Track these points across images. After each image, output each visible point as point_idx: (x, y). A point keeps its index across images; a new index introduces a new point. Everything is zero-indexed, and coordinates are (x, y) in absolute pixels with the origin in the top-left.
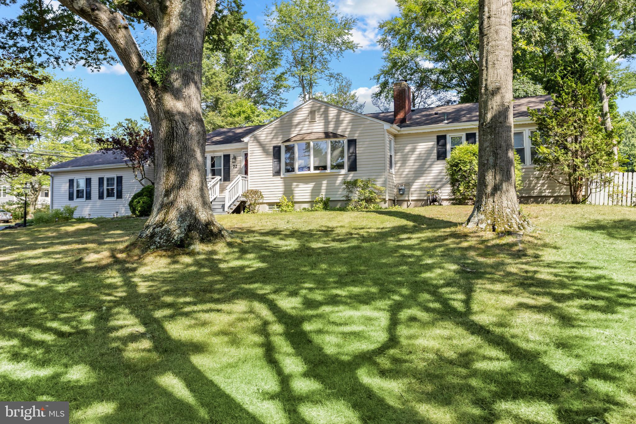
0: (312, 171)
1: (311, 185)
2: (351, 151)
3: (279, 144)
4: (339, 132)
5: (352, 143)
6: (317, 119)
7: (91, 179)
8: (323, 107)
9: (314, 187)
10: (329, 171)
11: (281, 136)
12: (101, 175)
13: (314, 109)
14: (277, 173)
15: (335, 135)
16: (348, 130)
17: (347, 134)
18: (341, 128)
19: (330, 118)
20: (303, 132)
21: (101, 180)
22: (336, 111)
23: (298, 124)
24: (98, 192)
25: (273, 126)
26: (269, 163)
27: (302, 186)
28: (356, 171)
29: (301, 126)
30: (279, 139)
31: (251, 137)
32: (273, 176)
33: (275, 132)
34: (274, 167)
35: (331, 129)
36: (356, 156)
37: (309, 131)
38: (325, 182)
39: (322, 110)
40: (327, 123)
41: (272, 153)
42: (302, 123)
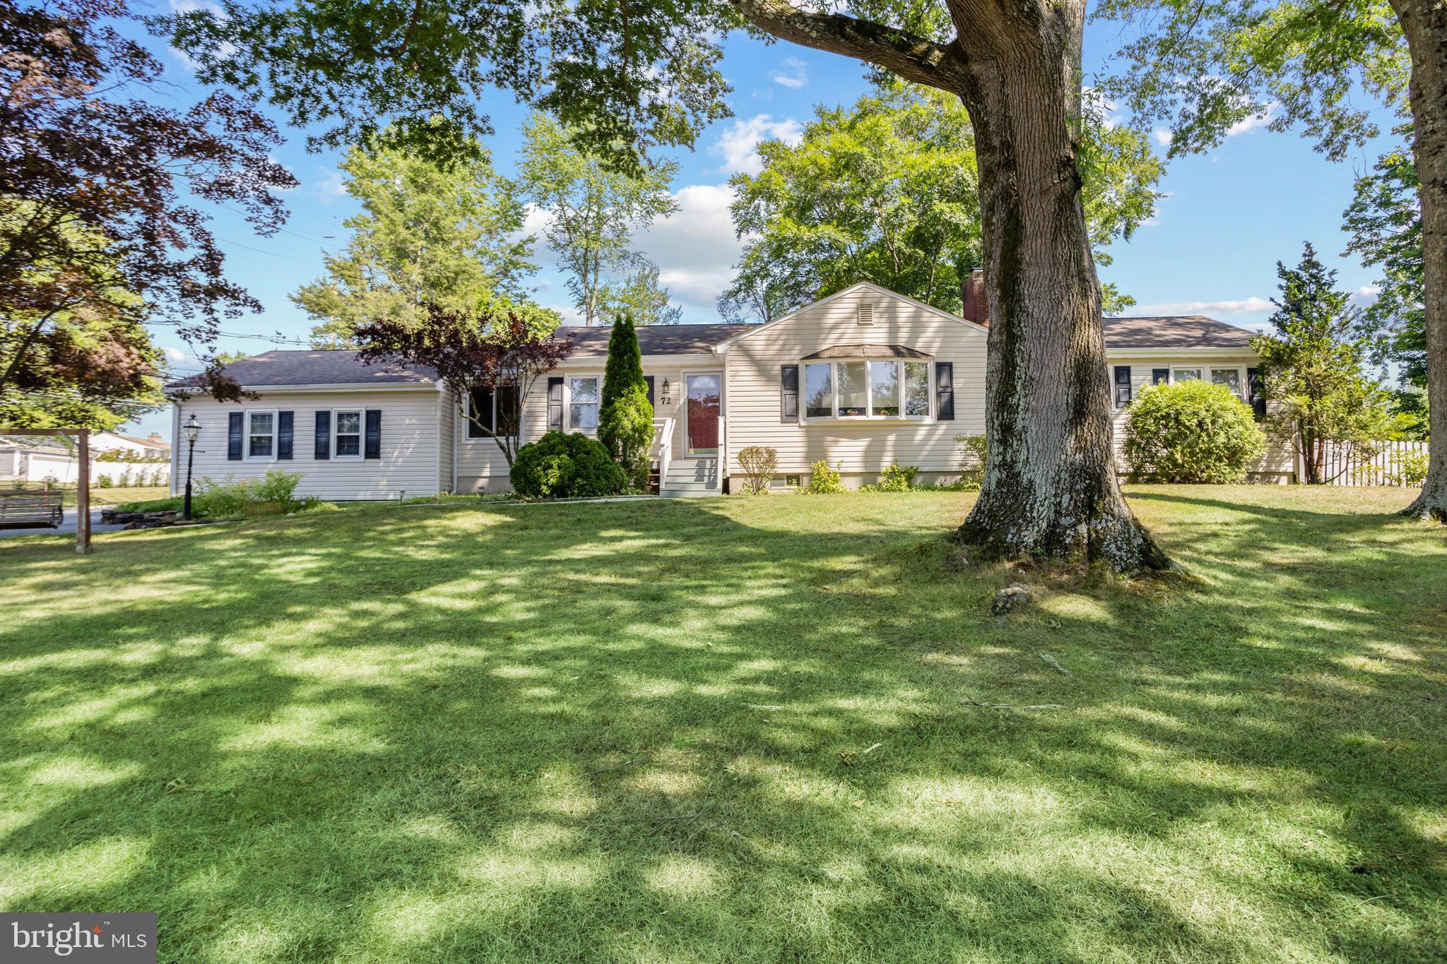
0: (870, 416)
1: (862, 444)
2: (944, 381)
3: (795, 362)
4: (919, 346)
5: (944, 368)
6: (874, 320)
7: (292, 413)
8: (886, 300)
9: (868, 446)
10: (903, 416)
11: (798, 347)
12: (323, 406)
13: (867, 301)
14: (790, 416)
15: (912, 353)
16: (937, 345)
17: (933, 352)
18: (921, 340)
19: (901, 320)
20: (843, 342)
21: (322, 419)
22: (912, 309)
23: (835, 327)
24: (313, 442)
25: (780, 327)
26: (773, 397)
27: (844, 443)
28: (953, 418)
29: (840, 331)
30: (795, 352)
31: (731, 345)
32: (782, 422)
33: (783, 337)
34: (783, 404)
35: (902, 339)
36: (952, 393)
37: (857, 342)
38: (891, 438)
39: (883, 305)
40: (894, 329)
41: (780, 378)
42: (843, 326)
